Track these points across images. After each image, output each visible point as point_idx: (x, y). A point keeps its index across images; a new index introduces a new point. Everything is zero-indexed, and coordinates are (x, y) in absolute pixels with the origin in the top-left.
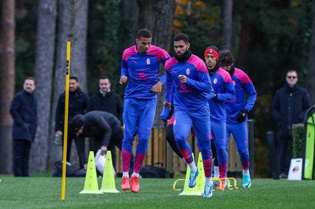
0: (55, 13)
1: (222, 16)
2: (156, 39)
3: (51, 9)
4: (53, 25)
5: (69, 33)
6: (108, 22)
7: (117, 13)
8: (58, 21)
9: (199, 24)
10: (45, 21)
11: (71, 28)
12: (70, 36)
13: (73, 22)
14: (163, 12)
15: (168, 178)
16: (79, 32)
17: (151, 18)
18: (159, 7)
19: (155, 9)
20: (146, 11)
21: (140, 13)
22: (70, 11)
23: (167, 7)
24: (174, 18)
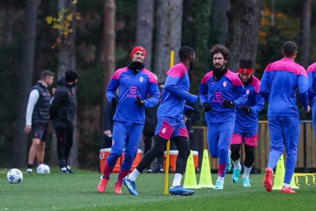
0: (152, 25)
1: (302, 27)
2: (243, 48)
3: (148, 21)
4: (150, 36)
5: (165, 43)
6: (200, 32)
7: (207, 25)
8: (155, 32)
9: (282, 34)
10: (142, 32)
11: (167, 39)
12: (167, 45)
13: (169, 32)
14: (250, 23)
15: (256, 174)
16: (175, 42)
17: (239, 28)
18: (247, 18)
19: (243, 21)
20: (235, 23)
21: (229, 24)
22: (167, 23)
23: (253, 18)
24: (260, 29)
